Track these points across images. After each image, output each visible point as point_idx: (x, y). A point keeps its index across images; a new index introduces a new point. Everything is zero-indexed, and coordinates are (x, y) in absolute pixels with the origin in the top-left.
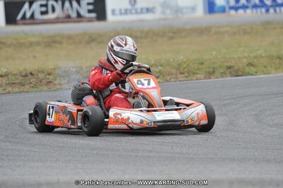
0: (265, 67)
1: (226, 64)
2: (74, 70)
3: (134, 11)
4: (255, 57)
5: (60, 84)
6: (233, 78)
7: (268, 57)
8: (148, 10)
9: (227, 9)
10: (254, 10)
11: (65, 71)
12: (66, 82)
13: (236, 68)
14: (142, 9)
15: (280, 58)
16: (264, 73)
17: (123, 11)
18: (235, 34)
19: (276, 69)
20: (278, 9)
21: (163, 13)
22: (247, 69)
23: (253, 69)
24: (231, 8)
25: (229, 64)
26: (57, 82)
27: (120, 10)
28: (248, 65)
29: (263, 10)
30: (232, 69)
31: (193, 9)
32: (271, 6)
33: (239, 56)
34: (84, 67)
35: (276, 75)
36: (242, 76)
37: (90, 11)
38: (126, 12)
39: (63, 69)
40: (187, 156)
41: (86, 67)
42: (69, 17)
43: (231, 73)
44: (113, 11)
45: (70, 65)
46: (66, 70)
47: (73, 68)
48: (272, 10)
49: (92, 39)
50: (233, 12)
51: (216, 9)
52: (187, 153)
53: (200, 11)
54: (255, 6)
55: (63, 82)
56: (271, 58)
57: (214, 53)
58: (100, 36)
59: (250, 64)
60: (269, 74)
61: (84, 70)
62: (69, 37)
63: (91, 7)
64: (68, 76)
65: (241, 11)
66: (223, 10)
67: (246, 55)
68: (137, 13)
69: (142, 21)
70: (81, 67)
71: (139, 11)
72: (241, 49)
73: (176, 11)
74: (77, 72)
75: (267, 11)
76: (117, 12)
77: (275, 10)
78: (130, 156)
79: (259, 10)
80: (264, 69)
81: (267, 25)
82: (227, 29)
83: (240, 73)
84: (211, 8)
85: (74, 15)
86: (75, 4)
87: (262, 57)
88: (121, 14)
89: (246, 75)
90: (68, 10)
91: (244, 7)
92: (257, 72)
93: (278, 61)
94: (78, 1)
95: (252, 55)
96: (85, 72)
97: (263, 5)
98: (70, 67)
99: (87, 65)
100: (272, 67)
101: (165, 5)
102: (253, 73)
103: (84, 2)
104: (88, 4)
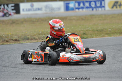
0: (91, 35)
2: (5, 36)
3: (32, 10)
4: (87, 30)
7: (92, 30)
8: (39, 9)
10: (87, 9)
12: (1, 41)
14: (36, 9)
15: (98, 31)
16: (90, 38)
17: (28, 10)
18: (78, 20)
19: (96, 36)
20: (97, 9)
21: (46, 10)
22: (83, 36)
23: (85, 36)
24: (76, 8)
27: (26, 9)
29: (91, 9)
31: (59, 9)
32: (95, 7)
33: (79, 30)
34: (9, 35)
35: (96, 38)
37: (12, 10)
38: (29, 10)
40: (55, 75)
44: (23, 10)
45: (3, 34)
46: (1, 36)
47: (4, 35)
48: (95, 9)
49: (13, 22)
50: (77, 10)
51: (70, 9)
53: (62, 10)
54: (87, 8)
56: (93, 31)
57: (68, 28)
58: (17, 21)
59: (84, 34)
60: (93, 38)
61: (9, 36)
62: (3, 21)
63: (13, 8)
64: (2, 39)
65: (81, 10)
66: (73, 9)
67: (83, 29)
68: (34, 10)
69: (36, 14)
70: (8, 35)
72: (80, 27)
73: (52, 10)
74: (6, 37)
75: (93, 10)
76: (25, 10)
78: (29, 75)
79: (89, 9)
81: (92, 16)
82: (74, 18)
84: (67, 8)
86: (6, 6)
87: (89, 30)
88: (27, 11)
91: (82, 8)
92: (87, 37)
93: (97, 32)
94: (7, 5)
95: (85, 29)
96: (10, 37)
97: (90, 7)
98: (3, 35)
99: (11, 34)
100: (94, 35)
101: (47, 7)
102: (85, 38)
103: (10, 6)
104: (12, 6)
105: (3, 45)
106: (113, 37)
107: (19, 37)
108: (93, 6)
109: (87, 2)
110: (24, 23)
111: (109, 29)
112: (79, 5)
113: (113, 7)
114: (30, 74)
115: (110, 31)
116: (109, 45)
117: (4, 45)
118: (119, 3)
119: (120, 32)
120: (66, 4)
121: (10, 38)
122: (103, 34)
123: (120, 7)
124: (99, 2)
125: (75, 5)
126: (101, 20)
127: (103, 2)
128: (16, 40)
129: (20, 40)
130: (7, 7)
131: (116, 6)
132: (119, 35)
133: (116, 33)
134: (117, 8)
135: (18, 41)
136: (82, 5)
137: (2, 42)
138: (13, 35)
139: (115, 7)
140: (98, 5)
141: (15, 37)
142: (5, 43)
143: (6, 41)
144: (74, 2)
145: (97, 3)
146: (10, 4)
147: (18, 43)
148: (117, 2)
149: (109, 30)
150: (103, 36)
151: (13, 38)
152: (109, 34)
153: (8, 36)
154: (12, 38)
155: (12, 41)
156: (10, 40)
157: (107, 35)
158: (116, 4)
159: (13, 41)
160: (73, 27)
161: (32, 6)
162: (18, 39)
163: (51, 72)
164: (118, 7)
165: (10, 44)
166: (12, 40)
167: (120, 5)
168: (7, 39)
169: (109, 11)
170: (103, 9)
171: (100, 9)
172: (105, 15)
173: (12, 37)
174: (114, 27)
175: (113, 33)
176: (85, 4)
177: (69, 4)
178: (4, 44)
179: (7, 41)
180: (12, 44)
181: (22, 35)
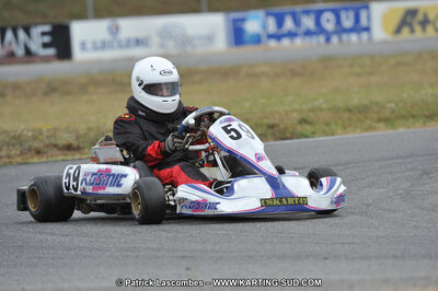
0: (327, 124)
1: (266, 121)
2: (30, 134)
3: (115, 45)
4: (311, 110)
5: (9, 157)
6: (278, 142)
7: (331, 109)
8: (139, 42)
9: (264, 38)
10: (308, 39)
11: (15, 137)
12: (18, 152)
13: (282, 126)
14: (129, 41)
15: (350, 111)
16: (326, 134)
17: (99, 45)
18: (277, 75)
19: (344, 127)
20: (345, 37)
21: (162, 46)
22: (299, 129)
23: (308, 129)
24: (270, 36)
25: (271, 122)
26: (3, 153)
27: (94, 43)
28: (300, 122)
29: (322, 39)
30: (276, 129)
31: (210, 39)
32: (335, 32)
33: (287, 108)
34: (44, 130)
35: (344, 136)
36: (291, 138)
37: (45, 45)
38: (104, 45)
39: (12, 134)
40: (213, 254)
41: (48, 130)
42: (12, 55)
43: (274, 135)
44: (83, 45)
45: (22, 127)
46: (18, 134)
47: (29, 131)
48: (335, 39)
49: (52, 89)
50: (273, 43)
51: (246, 38)
52: (212, 251)
53: (221, 43)
54: (308, 33)
55: (13, 153)
56: (335, 110)
57: (247, 104)
58: (65, 83)
59: (304, 121)
60: (333, 134)
61: (45, 134)
62: (16, 87)
63: (47, 39)
65: (286, 42)
66: (257, 40)
67: (297, 106)
68: (120, 46)
70: (40, 130)
71: (124, 43)
72: (289, 98)
73: (184, 43)
74: (35, 138)
75: (328, 40)
76: (89, 45)
77: (340, 39)
78: (127, 256)
79: (314, 39)
80: (326, 128)
81: (327, 61)
83: (288, 135)
84: (238, 36)
85: (20, 52)
86: (21, 34)
87: (321, 109)
88: (95, 48)
89: (297, 138)
90: (10, 44)
91: (291, 35)
92: (314, 133)
93: (346, 115)
94: (27, 30)
95: (305, 107)
96: (47, 137)
97: (320, 30)
98: (23, 130)
99: (49, 127)
100: (337, 124)
101: (165, 34)
102: (308, 133)
103: (36, 31)
104: (44, 34)
105: (25, 163)
106: (401, 130)
107: (78, 137)
108: (329, 26)
109: (307, 12)
110: (91, 89)
111: (390, 102)
112: (280, 23)
113: (398, 31)
114: (129, 253)
115: (393, 111)
116: (392, 158)
117: (29, 163)
118: (420, 17)
119: (426, 113)
120: (235, 21)
121: (47, 141)
122: (368, 122)
123: (424, 29)
124: (351, 14)
125: (264, 27)
126: (358, 75)
127: (363, 14)
128: (69, 148)
129: (83, 148)
130: (27, 38)
131: (410, 25)
132: (424, 123)
133: (413, 116)
134: (412, 31)
135: (78, 149)
136: (289, 24)
137: (21, 153)
138: (56, 129)
139: (406, 31)
140: (348, 22)
141: (66, 135)
142: (32, 157)
143: (33, 152)
144: (260, 13)
145: (343, 15)
146: (36, 25)
147: (76, 157)
148: (412, 13)
149: (389, 105)
150: (370, 128)
151: (56, 142)
152: (388, 121)
153: (41, 134)
154: (53, 141)
155: (55, 149)
156: (48, 146)
157: (381, 125)
158: (409, 19)
159: (60, 149)
160: (263, 101)
161: (115, 31)
162: (75, 143)
163: (200, 247)
164: (418, 28)
165: (50, 159)
166: (55, 146)
167: (425, 23)
168: (36, 144)
169: (384, 42)
170: (365, 36)
171: (354, 37)
172: (372, 57)
173: (54, 136)
174: (405, 95)
175: (403, 117)
176: (300, 20)
177: (243, 20)
178: (30, 161)
179: (38, 152)
180: (56, 161)
181: (89, 129)
